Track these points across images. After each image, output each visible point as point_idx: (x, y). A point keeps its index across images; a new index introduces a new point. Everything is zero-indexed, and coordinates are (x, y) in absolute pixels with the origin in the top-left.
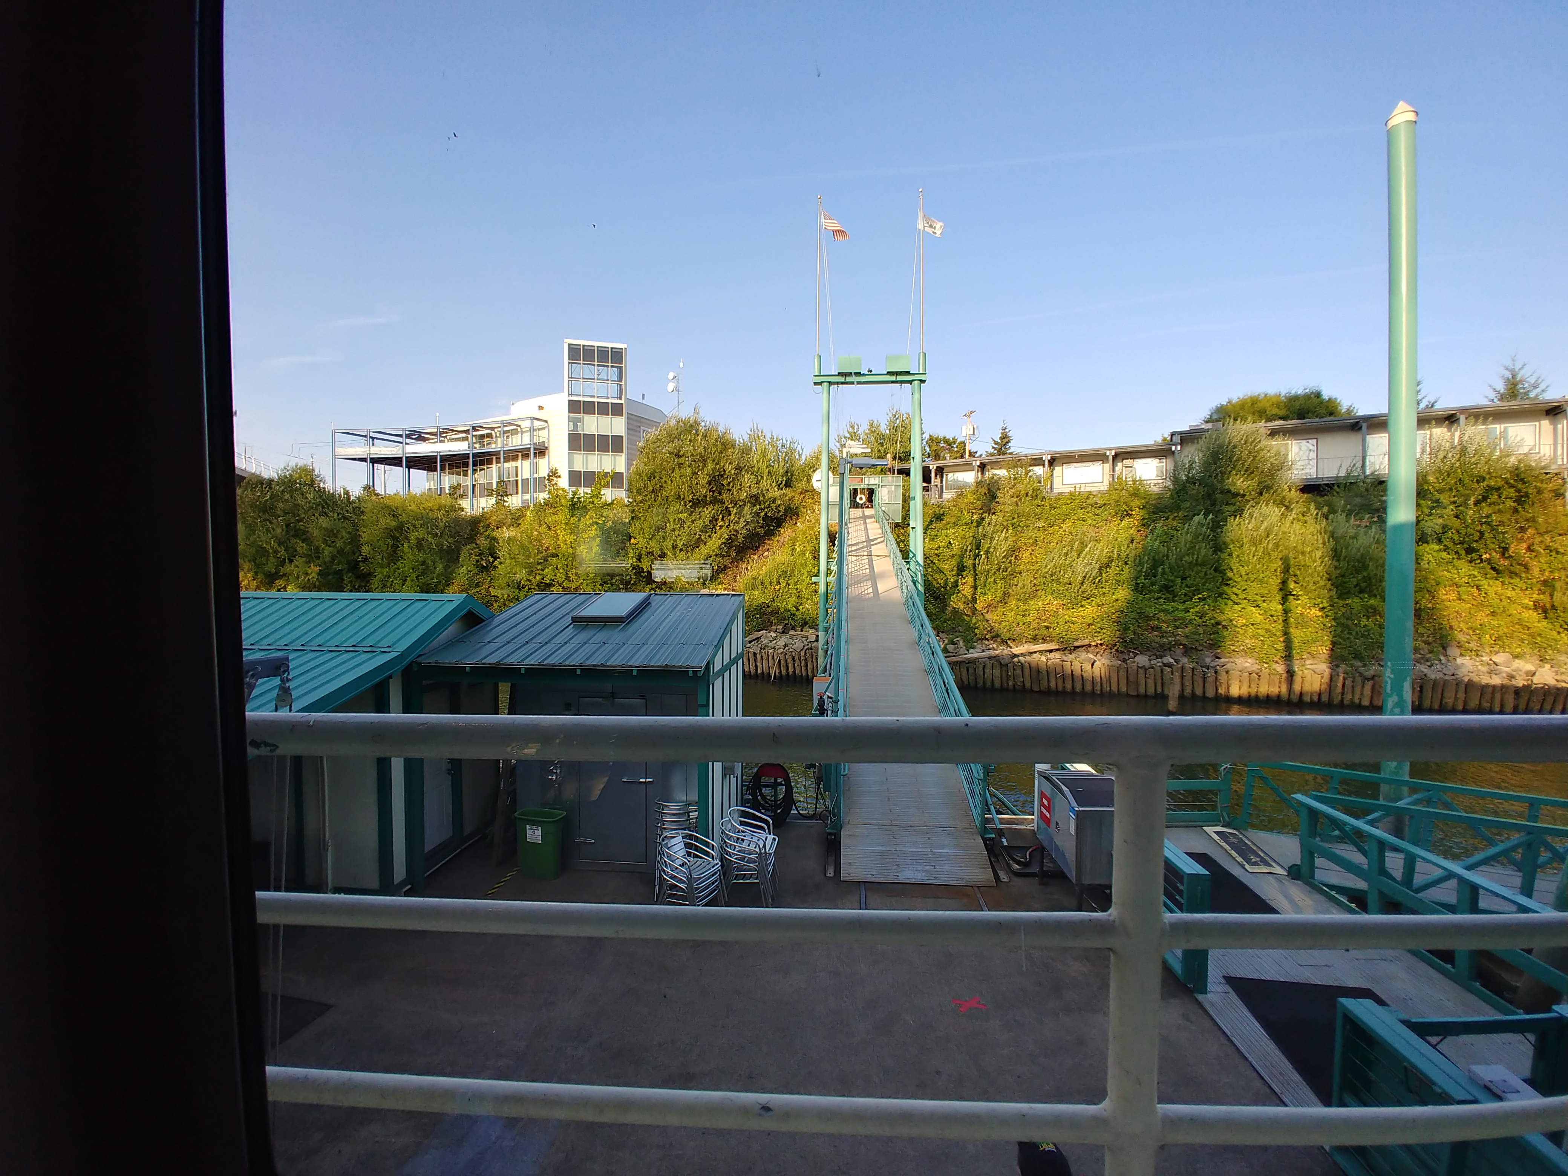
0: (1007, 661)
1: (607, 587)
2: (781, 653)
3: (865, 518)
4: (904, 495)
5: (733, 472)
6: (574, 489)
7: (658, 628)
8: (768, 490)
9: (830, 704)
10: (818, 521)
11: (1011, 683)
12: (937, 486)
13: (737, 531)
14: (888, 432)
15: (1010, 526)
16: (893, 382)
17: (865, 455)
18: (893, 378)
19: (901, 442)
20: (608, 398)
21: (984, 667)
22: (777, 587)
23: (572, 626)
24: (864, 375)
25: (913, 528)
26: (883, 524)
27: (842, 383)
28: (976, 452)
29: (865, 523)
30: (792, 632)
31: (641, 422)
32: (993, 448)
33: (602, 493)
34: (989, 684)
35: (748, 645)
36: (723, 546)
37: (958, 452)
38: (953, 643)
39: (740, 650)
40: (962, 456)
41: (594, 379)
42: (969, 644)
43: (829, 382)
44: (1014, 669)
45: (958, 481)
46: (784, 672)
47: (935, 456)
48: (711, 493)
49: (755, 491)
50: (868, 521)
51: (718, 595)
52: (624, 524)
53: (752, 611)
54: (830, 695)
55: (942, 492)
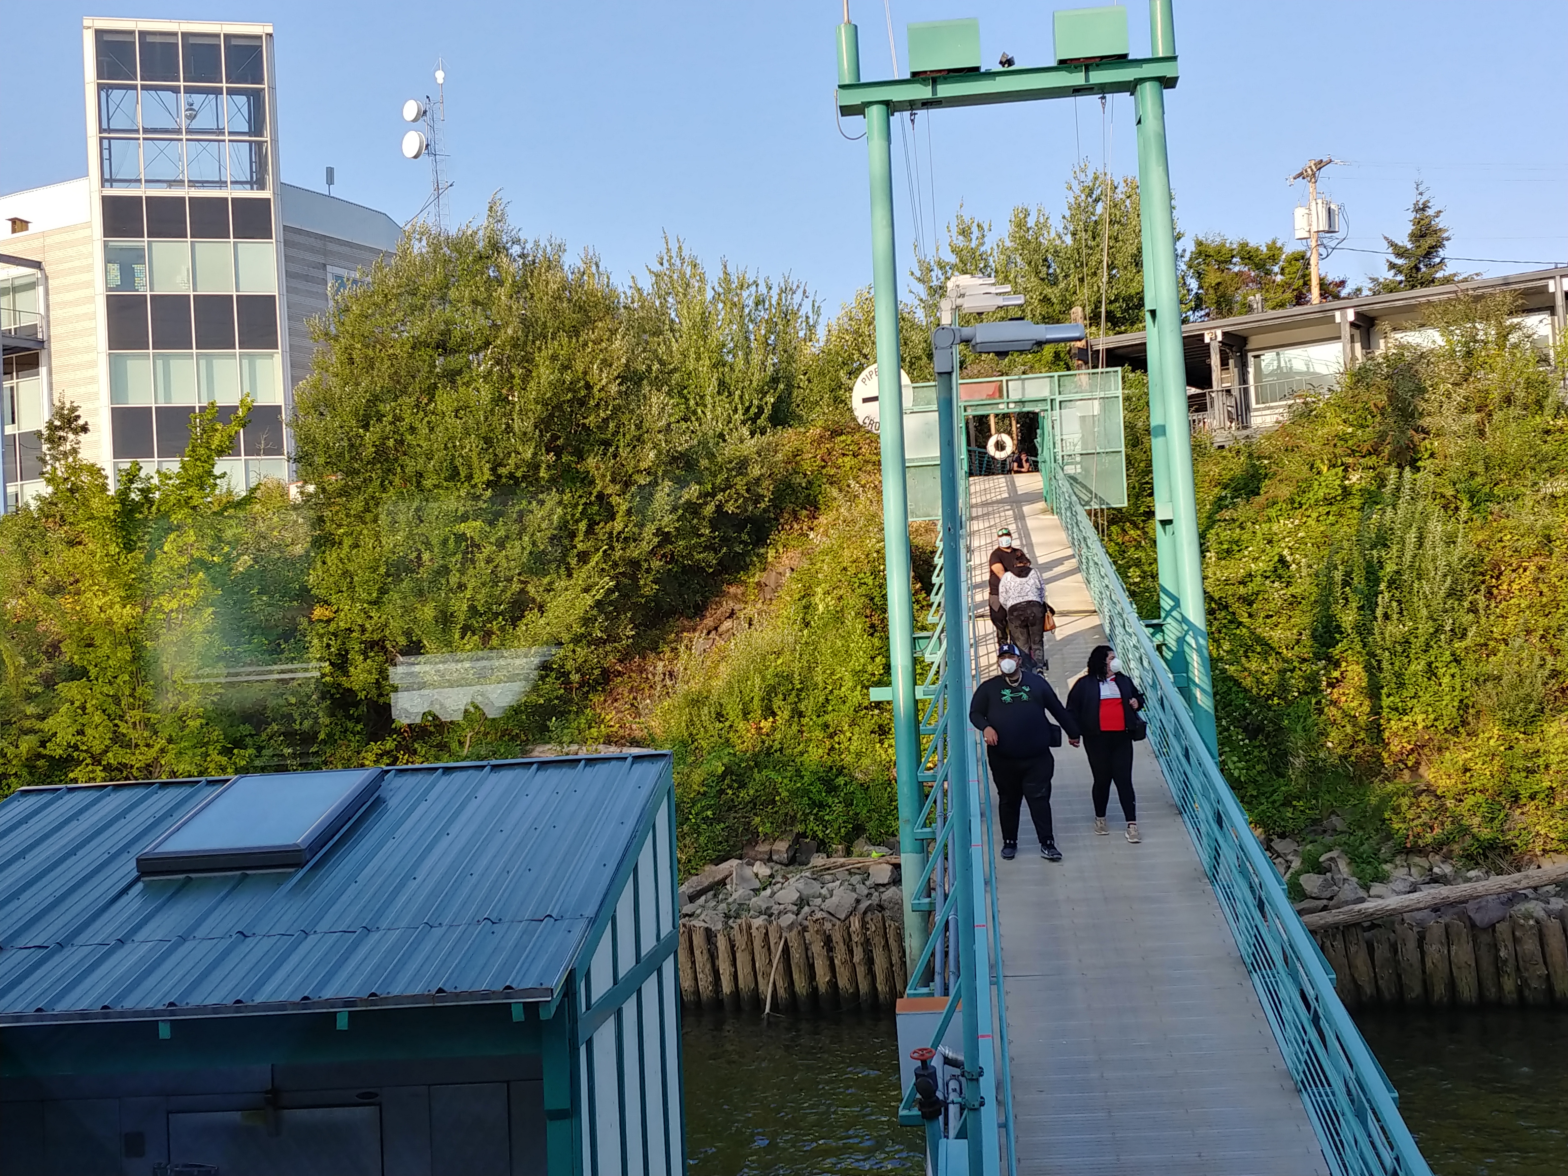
0: (1493, 913)
1: (242, 756)
2: (791, 927)
3: (1016, 501)
4: (1130, 427)
5: (614, 388)
6: (126, 464)
7: (411, 875)
8: (721, 436)
9: (953, 1084)
10: (875, 521)
11: (1509, 984)
12: (1228, 391)
13: (635, 564)
14: (1069, 240)
15: (1464, 497)
16: (1077, 91)
17: (1006, 315)
18: (1077, 79)
19: (1111, 267)
20: (221, 184)
21: (1421, 939)
22: (766, 725)
23: (140, 886)
24: (990, 75)
25: (1165, 523)
26: (1074, 515)
27: (927, 104)
28: (1342, 283)
29: (1020, 518)
30: (819, 860)
31: (325, 253)
32: (1392, 266)
33: (217, 471)
34: (1440, 990)
35: (688, 908)
36: (595, 612)
37: (1287, 285)
38: (1319, 869)
39: (666, 928)
40: (1300, 299)
41: (178, 131)
42: (1369, 870)
43: (887, 103)
44: (1516, 940)
45: (1291, 372)
46: (801, 985)
47: (1218, 304)
48: (551, 457)
49: (682, 444)
50: (1026, 509)
51: (590, 762)
52: (291, 562)
53: (694, 802)
54: (951, 1055)
55: (1248, 408)
